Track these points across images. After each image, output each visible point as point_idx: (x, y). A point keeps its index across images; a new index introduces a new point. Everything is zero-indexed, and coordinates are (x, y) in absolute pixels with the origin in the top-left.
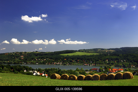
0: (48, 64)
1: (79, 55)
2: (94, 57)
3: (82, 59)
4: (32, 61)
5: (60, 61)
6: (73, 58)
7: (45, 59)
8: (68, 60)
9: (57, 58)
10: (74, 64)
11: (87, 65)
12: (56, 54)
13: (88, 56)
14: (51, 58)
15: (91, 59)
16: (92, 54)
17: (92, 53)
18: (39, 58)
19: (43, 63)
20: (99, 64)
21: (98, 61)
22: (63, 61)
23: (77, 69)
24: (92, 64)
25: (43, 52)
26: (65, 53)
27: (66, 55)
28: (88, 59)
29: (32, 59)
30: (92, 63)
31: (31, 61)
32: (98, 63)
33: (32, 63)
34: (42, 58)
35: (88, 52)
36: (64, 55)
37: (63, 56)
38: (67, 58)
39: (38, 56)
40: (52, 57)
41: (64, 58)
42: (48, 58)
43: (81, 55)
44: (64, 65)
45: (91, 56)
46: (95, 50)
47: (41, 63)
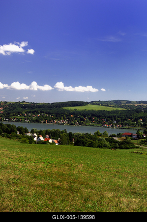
0: (45, 122)
1: (94, 109)
2: (119, 114)
3: (99, 117)
4: (19, 117)
5: (64, 118)
6: (85, 114)
7: (38, 113)
8: (76, 117)
9: (58, 114)
10: (88, 124)
11: (109, 127)
12: (57, 107)
13: (108, 111)
14: (49, 113)
15: (114, 117)
16: (115, 109)
17: (113, 107)
18: (30, 112)
19: (37, 121)
20: (129, 125)
21: (126, 120)
22: (69, 119)
23: (98, 132)
24: (116, 125)
25: (34, 103)
26: (71, 106)
27: (73, 108)
28: (109, 117)
29: (19, 113)
30: (117, 123)
31: (17, 117)
32: (126, 124)
33: (18, 120)
34: (33, 113)
35: (107, 106)
36: (69, 108)
37: (68, 111)
38: (75, 113)
39: (27, 110)
40: (51, 111)
41: (70, 114)
42: (43, 112)
43: (97, 110)
44: (72, 124)
45: (113, 112)
46: (117, 103)
47: (33, 121)
